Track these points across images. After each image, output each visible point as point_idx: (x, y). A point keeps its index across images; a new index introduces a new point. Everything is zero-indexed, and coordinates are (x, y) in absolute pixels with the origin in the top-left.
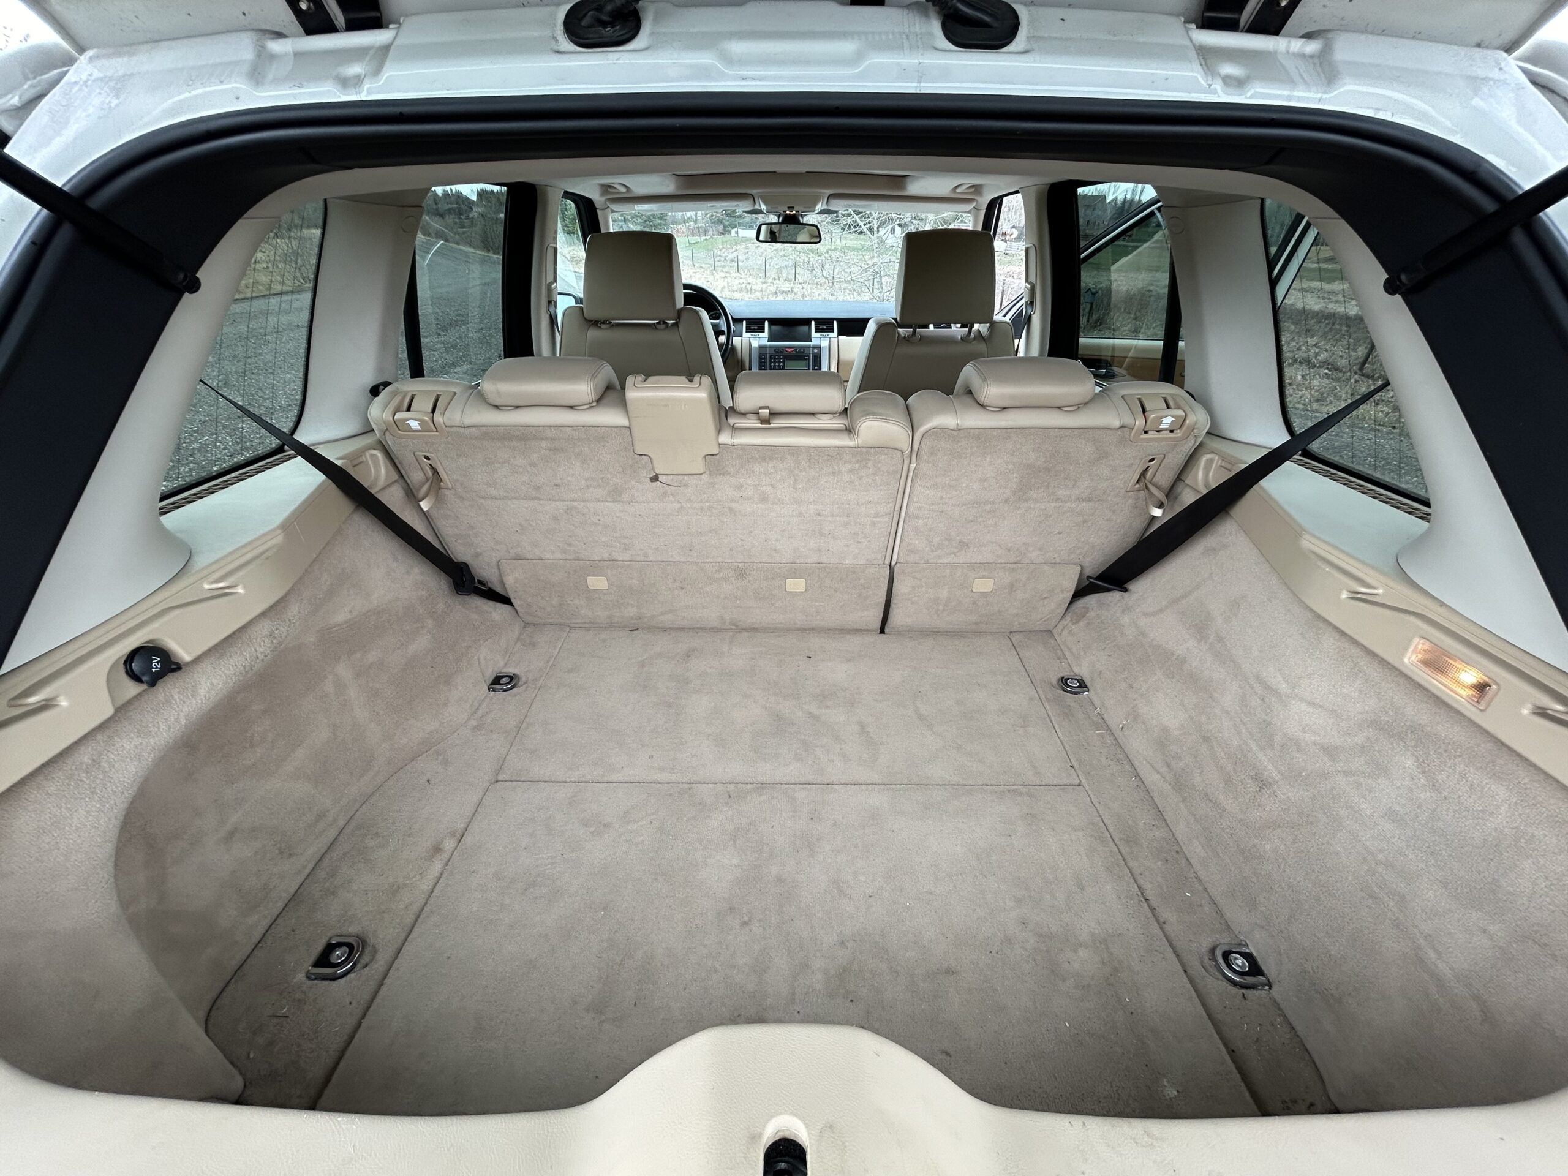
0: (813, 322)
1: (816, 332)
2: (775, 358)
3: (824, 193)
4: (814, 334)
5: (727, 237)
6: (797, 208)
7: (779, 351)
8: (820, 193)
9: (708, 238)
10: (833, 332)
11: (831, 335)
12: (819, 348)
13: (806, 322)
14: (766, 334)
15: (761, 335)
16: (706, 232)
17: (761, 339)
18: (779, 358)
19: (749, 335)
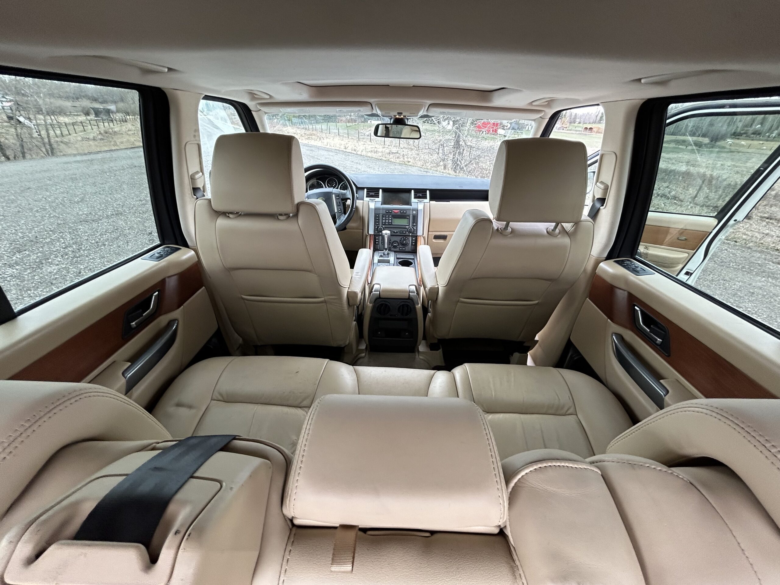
0: (413, 191)
1: (415, 198)
2: (386, 217)
3: (426, 103)
4: (413, 200)
5: (366, 124)
6: (404, 114)
7: (388, 212)
8: (424, 103)
9: (356, 124)
10: (426, 198)
11: (425, 200)
12: (417, 210)
13: (408, 191)
14: (380, 199)
15: (377, 199)
16: (355, 121)
17: (376, 203)
18: (389, 217)
19: (368, 199)
